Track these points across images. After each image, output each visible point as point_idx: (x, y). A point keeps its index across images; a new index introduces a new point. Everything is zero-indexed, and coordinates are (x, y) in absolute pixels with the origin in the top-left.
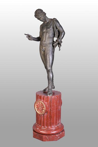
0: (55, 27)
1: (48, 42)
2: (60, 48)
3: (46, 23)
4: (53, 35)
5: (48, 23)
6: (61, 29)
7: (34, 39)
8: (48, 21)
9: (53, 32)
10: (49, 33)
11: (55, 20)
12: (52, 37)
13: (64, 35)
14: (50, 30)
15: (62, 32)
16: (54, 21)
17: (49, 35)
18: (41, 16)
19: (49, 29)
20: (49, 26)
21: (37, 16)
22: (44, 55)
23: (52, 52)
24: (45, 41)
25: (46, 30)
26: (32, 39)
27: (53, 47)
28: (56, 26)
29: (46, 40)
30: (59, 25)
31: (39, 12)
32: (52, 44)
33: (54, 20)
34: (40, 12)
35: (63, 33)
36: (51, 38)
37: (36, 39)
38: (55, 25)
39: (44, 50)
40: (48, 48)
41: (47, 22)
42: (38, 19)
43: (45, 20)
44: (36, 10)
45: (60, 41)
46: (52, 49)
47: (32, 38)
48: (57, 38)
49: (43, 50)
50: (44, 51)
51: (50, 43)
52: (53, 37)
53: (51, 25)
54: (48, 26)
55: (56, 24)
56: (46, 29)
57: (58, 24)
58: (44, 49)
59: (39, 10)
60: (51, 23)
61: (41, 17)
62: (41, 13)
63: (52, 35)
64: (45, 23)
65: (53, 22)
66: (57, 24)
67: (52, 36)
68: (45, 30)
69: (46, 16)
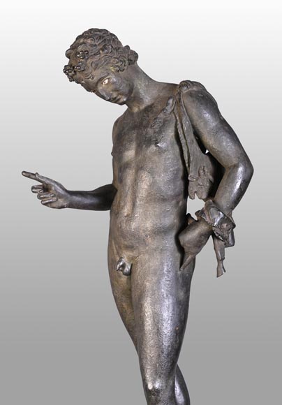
0: (191, 137)
1: (149, 225)
2: (221, 260)
3: (140, 112)
4: (180, 183)
5: (149, 108)
6: (224, 148)
7: (77, 199)
8: (147, 100)
9: (181, 167)
10: (152, 172)
11: (190, 94)
12: (170, 193)
13: (246, 183)
14: (161, 151)
15: (236, 166)
16: (186, 101)
17: (152, 185)
18: (97, 74)
19: (153, 148)
20: (150, 131)
21: (78, 75)
22: (130, 297)
23: (177, 279)
24: (130, 218)
25: (137, 153)
26: (61, 202)
27: (178, 255)
28: (194, 127)
29: (139, 211)
30: (213, 123)
31: (88, 48)
32: (173, 234)
33: (185, 91)
34: (95, 50)
35: (241, 169)
36: (164, 200)
37: (87, 201)
38: (191, 121)
39: (127, 269)
40: (147, 257)
41: (142, 107)
42: (90, 88)
43: (131, 91)
44: (79, 38)
45: (220, 223)
46: (173, 265)
47: (60, 196)
48: (205, 200)
49: (123, 266)
50: (130, 274)
51: (160, 232)
52: (177, 195)
53: (165, 123)
54: (146, 127)
55: (195, 117)
56: (134, 146)
57: (207, 116)
58: (125, 260)
59: (92, 34)
60: (163, 110)
61: (101, 80)
62: (98, 53)
63: (173, 180)
64: (136, 110)
65: (178, 102)
66: (201, 117)
67: (172, 187)
68: (130, 154)
69: (138, 71)
